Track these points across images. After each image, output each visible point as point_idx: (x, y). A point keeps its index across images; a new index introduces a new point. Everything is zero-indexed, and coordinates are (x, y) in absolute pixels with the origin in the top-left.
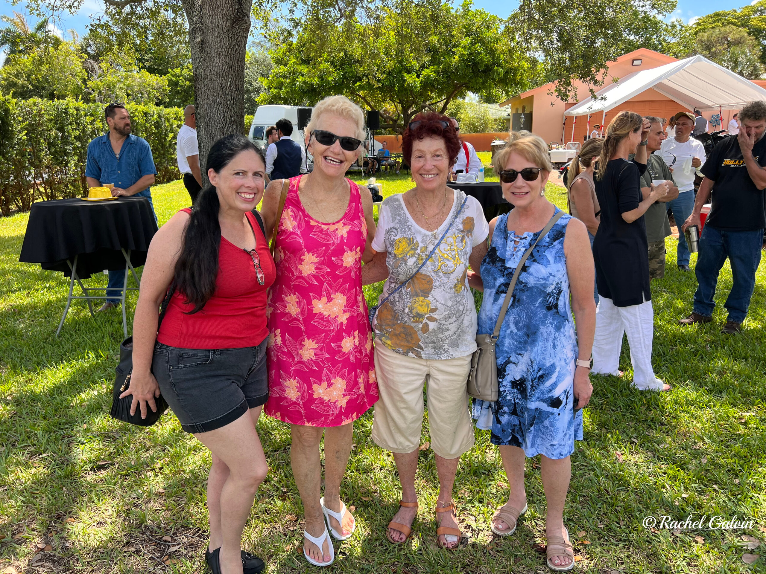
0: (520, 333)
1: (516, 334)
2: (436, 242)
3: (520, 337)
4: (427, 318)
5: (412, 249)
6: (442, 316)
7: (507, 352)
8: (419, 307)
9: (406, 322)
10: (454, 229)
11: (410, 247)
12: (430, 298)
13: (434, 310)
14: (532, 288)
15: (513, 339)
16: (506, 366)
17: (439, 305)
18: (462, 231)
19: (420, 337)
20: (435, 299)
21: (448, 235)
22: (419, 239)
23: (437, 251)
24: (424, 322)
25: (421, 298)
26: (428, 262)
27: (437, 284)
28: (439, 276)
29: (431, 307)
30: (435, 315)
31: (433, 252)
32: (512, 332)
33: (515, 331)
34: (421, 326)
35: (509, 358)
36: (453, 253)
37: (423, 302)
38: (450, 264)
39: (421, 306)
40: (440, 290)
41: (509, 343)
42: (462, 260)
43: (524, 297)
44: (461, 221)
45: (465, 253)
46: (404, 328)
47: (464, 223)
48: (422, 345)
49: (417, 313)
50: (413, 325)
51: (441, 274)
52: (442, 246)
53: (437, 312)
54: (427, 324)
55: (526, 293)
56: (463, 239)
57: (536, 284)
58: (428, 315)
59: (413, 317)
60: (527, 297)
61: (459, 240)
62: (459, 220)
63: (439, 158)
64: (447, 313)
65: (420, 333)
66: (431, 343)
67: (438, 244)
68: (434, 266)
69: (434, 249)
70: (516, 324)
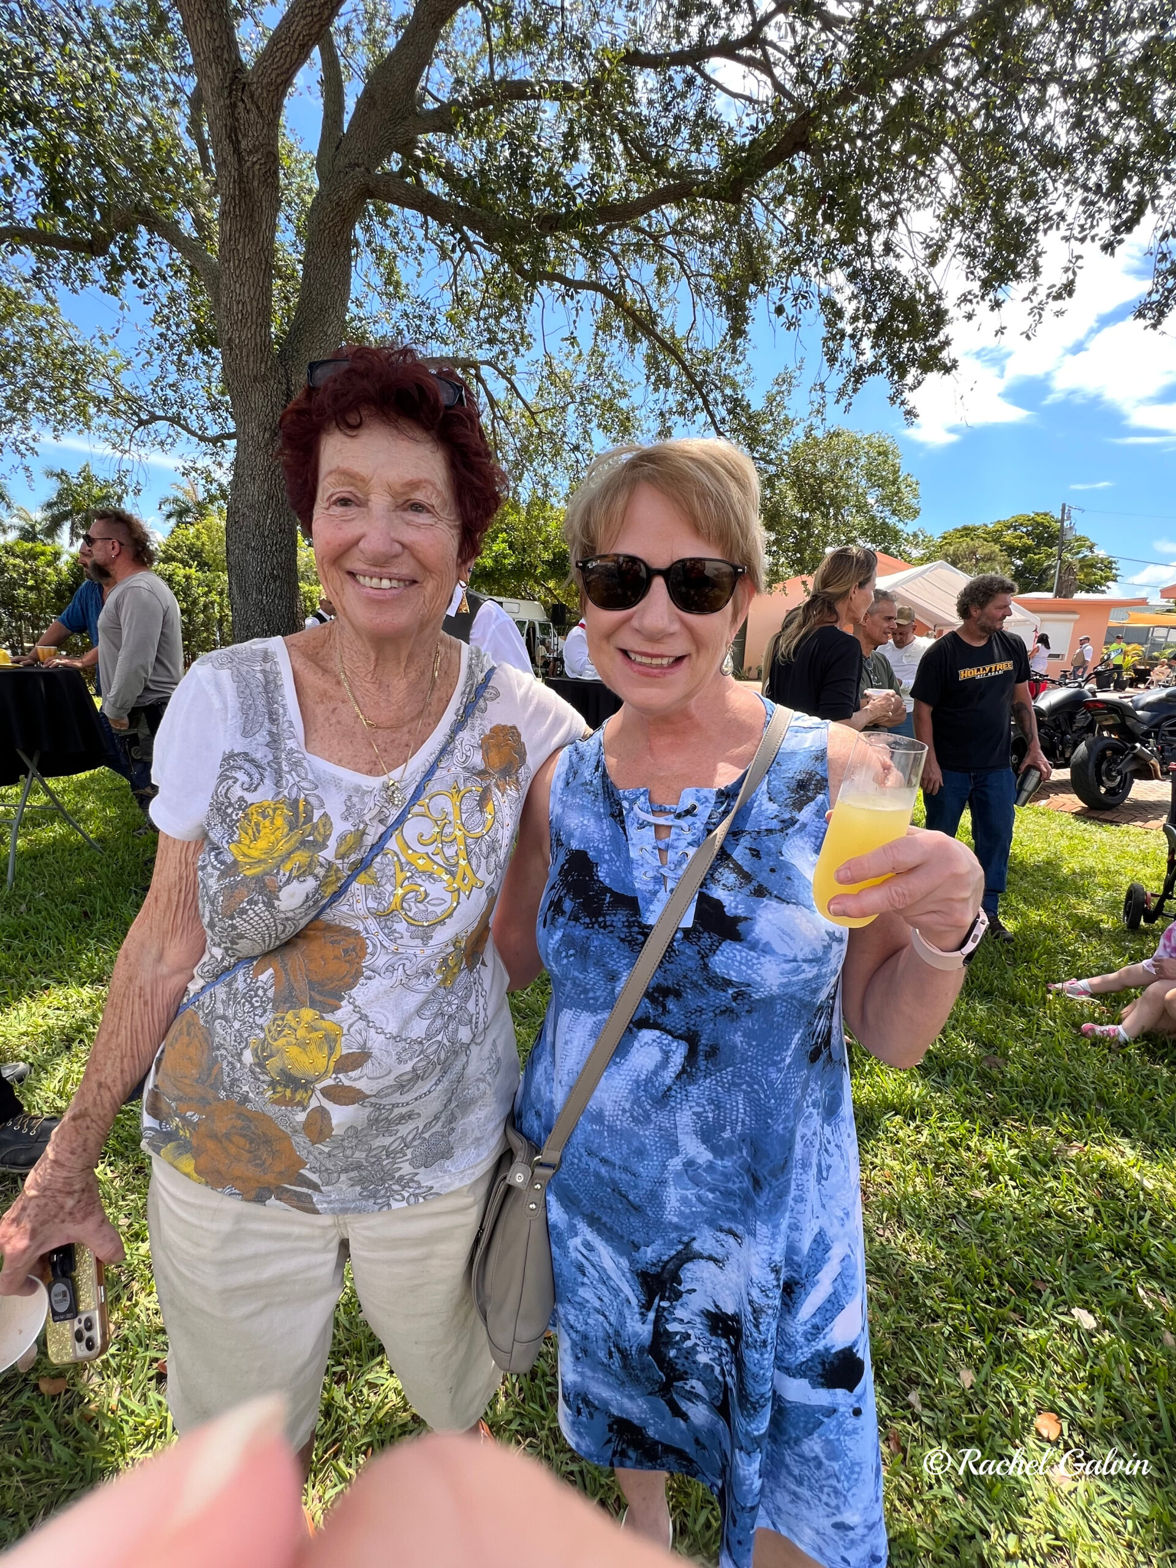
0: (726, 1164)
1: (710, 1167)
2: (394, 814)
3: (727, 1177)
4: (327, 1093)
5: (303, 843)
6: (390, 1080)
7: (677, 1227)
8: (294, 1051)
9: (245, 1099)
10: (451, 770)
11: (296, 836)
12: (344, 1013)
13: (358, 1059)
14: (769, 1002)
15: (697, 1182)
16: (679, 1267)
17: (376, 1042)
18: (482, 773)
19: (303, 1154)
20: (363, 1017)
21: (433, 787)
22: (334, 806)
23: (392, 844)
24: (314, 1103)
25: (308, 1014)
26: (355, 886)
27: (381, 960)
28: (391, 933)
29: (343, 1049)
30: (359, 1080)
31: (378, 847)
32: (690, 1164)
33: (704, 1155)
34: (301, 1117)
35: (687, 1245)
36: (450, 852)
37: (312, 1029)
38: (435, 890)
39: (303, 1045)
40: (387, 983)
41: (684, 1201)
42: (482, 874)
43: (738, 1038)
44: (477, 740)
45: (493, 848)
46: (239, 1115)
47: (486, 745)
48: (314, 1177)
49: (283, 1072)
50: (272, 1110)
51: (401, 927)
52: (412, 828)
53: (368, 1068)
54: (322, 1111)
55: (747, 1022)
56: (483, 799)
57: (789, 984)
58: (329, 1082)
59: (273, 1084)
60: (749, 1035)
61: (470, 803)
62: (468, 738)
63: (423, 518)
64: (408, 1067)
65: (300, 1142)
66: (346, 1170)
67: (401, 820)
68: (378, 898)
69: (383, 838)
70: (707, 1135)
